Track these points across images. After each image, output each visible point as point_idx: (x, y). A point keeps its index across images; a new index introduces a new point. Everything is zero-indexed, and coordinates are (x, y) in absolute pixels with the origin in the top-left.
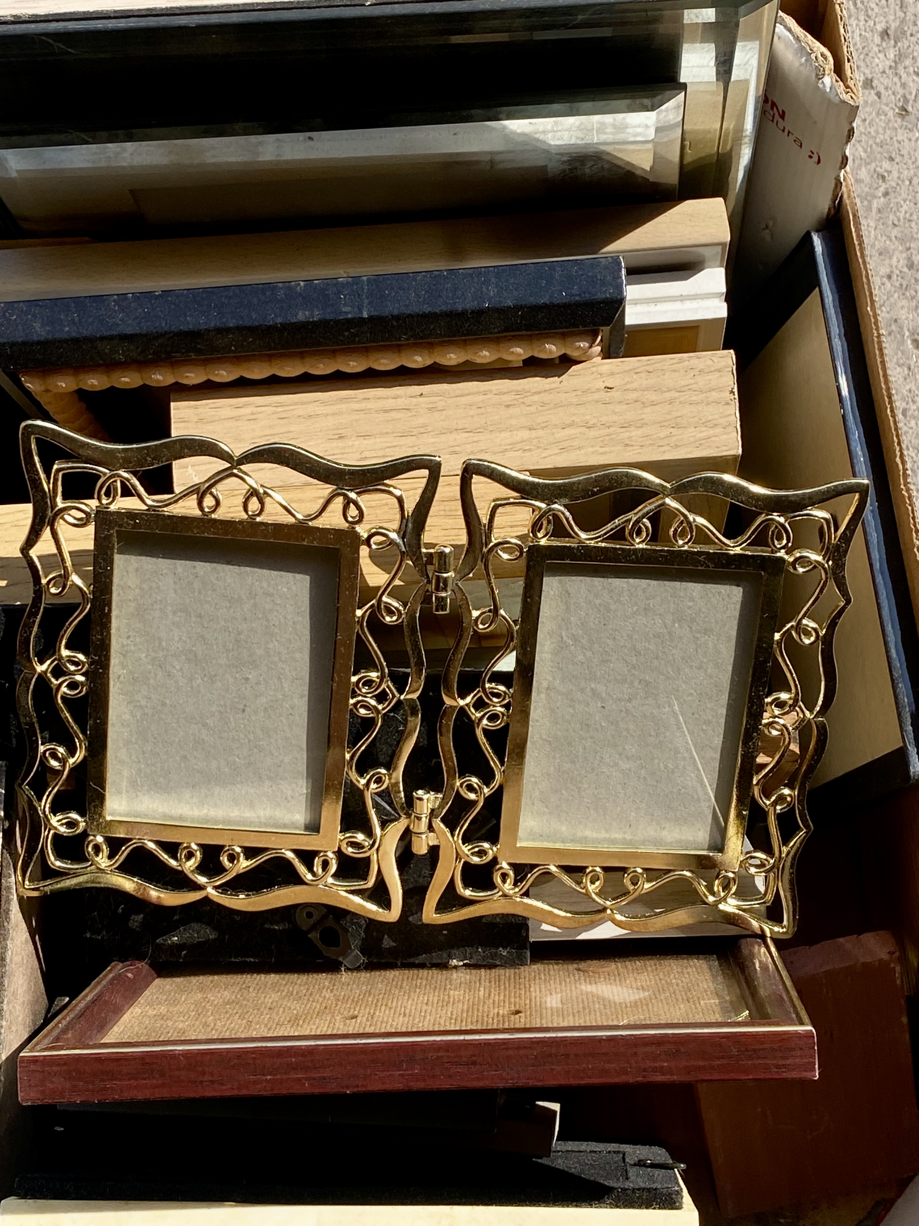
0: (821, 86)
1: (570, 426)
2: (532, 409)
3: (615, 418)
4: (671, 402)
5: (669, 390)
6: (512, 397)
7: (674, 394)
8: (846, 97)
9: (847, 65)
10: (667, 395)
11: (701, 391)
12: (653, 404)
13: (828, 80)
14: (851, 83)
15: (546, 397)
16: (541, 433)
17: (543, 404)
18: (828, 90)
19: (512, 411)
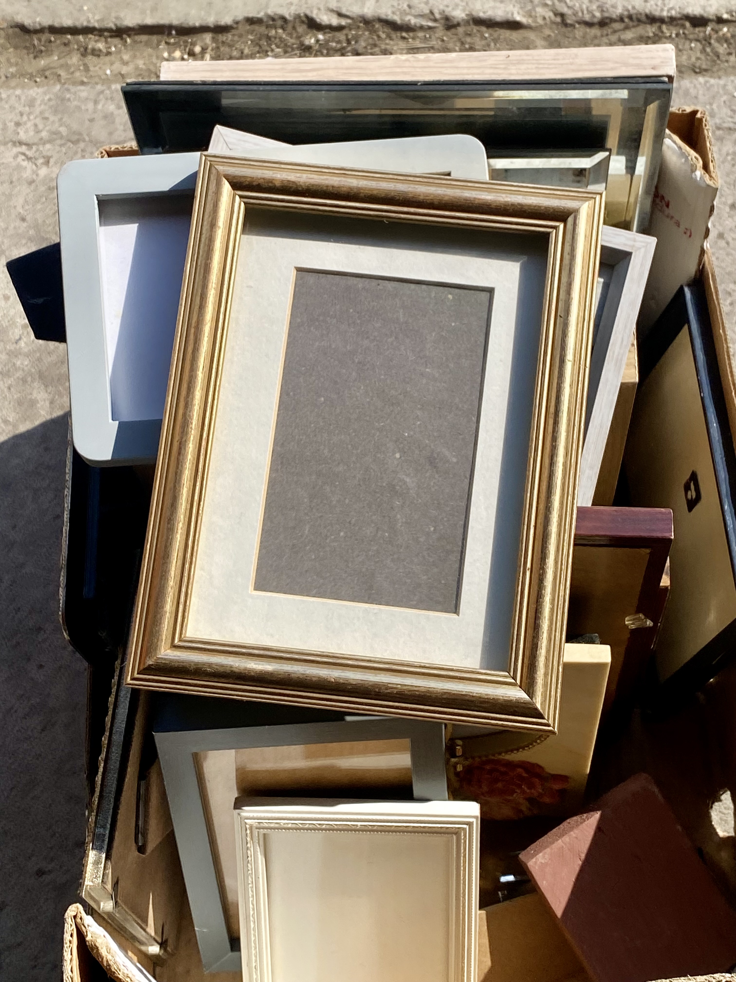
0: (693, 176)
8: (711, 183)
9: (711, 165)
13: (699, 173)
14: (713, 175)
18: (698, 179)
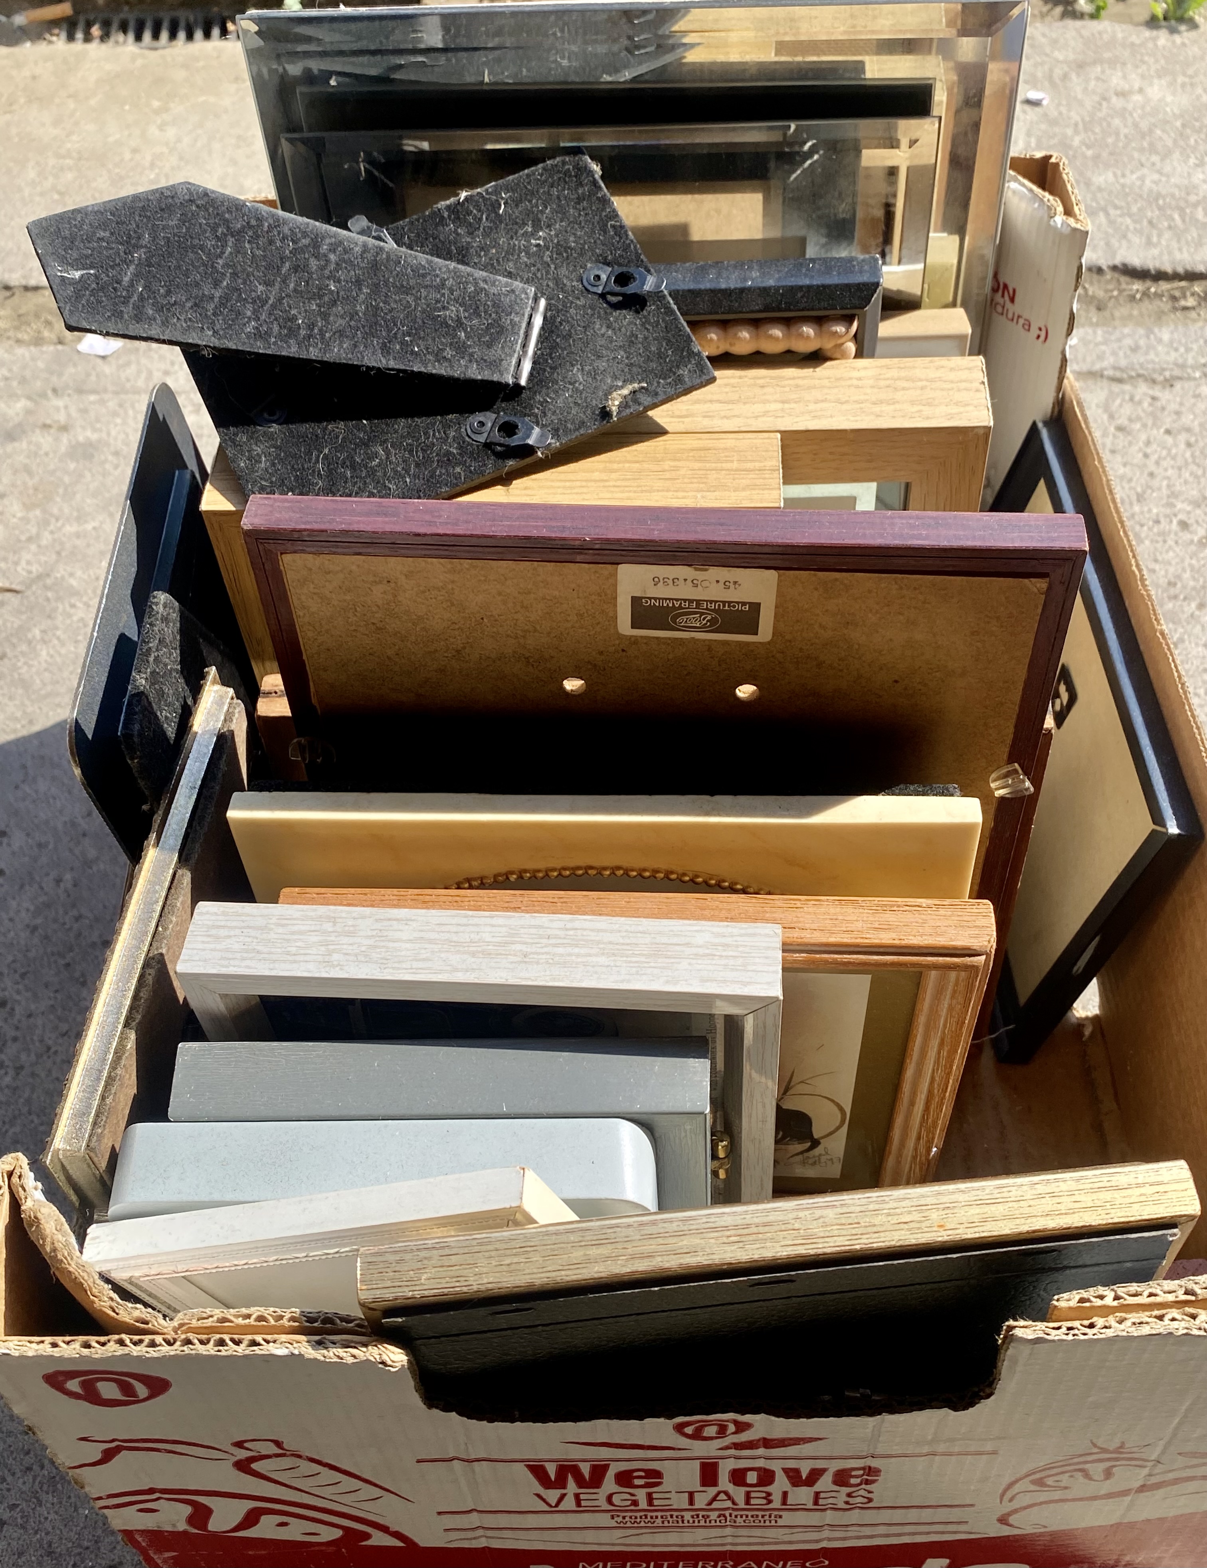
0: (1052, 223)
1: (822, 401)
2: (787, 389)
3: (866, 397)
4: (922, 388)
5: (921, 380)
6: (768, 380)
7: (924, 383)
8: (1078, 226)
9: (1076, 208)
10: (920, 384)
11: (952, 382)
12: (904, 389)
13: (1059, 219)
15: (800, 382)
16: (793, 405)
17: (797, 386)
18: (1059, 226)
19: (766, 390)
